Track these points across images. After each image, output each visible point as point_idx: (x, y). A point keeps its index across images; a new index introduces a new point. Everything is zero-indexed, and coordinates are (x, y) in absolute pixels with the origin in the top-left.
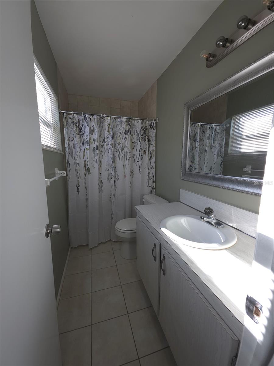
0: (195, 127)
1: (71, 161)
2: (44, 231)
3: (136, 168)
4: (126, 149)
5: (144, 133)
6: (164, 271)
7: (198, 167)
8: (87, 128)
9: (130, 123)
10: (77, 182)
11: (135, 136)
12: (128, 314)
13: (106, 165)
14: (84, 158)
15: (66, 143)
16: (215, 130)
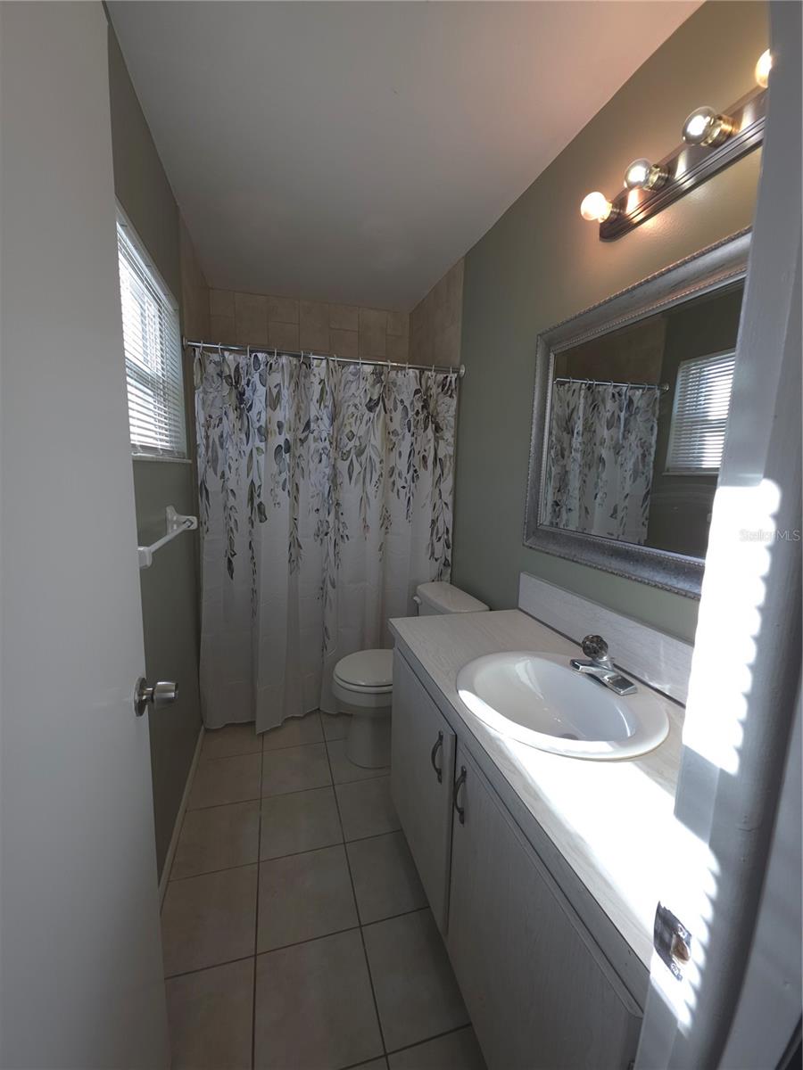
0: (571, 392)
1: (213, 484)
2: (132, 697)
3: (398, 506)
4: (369, 451)
5: (423, 406)
6: (462, 813)
7: (577, 506)
8: (261, 390)
9: (382, 377)
10: (228, 542)
11: (397, 416)
12: (361, 926)
13: (312, 497)
14: (251, 475)
15: (200, 432)
16: (631, 401)
